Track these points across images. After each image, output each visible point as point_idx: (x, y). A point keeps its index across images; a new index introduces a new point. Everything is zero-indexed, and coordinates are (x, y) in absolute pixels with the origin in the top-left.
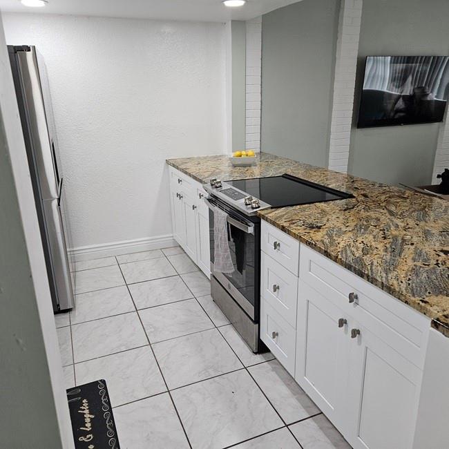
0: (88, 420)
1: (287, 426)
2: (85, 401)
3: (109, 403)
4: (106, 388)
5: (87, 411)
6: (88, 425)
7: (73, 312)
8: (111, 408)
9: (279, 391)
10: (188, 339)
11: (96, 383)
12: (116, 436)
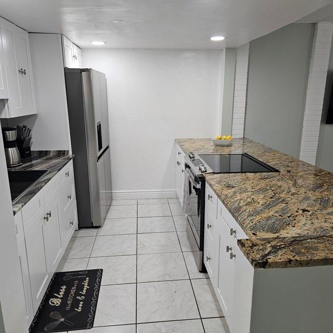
0: (85, 289)
1: (201, 319)
2: (87, 278)
3: (100, 283)
4: (101, 274)
5: (86, 284)
6: (84, 291)
7: (100, 229)
8: (100, 286)
9: (205, 297)
10: (161, 256)
11: (98, 270)
12: (97, 301)
